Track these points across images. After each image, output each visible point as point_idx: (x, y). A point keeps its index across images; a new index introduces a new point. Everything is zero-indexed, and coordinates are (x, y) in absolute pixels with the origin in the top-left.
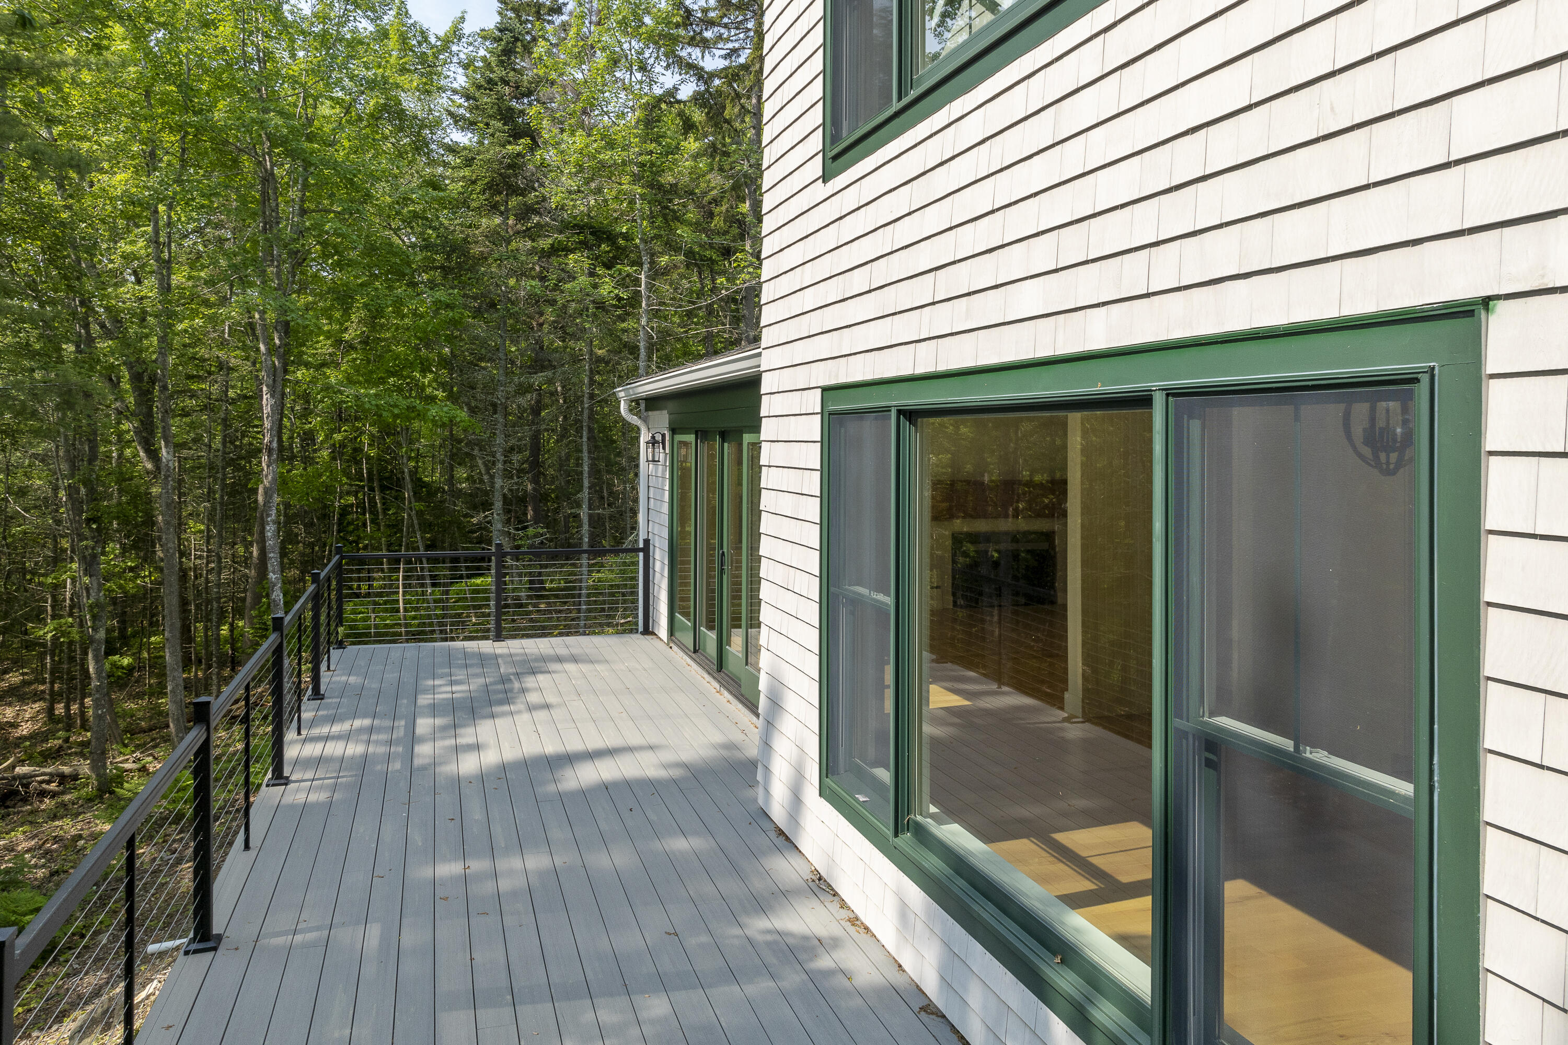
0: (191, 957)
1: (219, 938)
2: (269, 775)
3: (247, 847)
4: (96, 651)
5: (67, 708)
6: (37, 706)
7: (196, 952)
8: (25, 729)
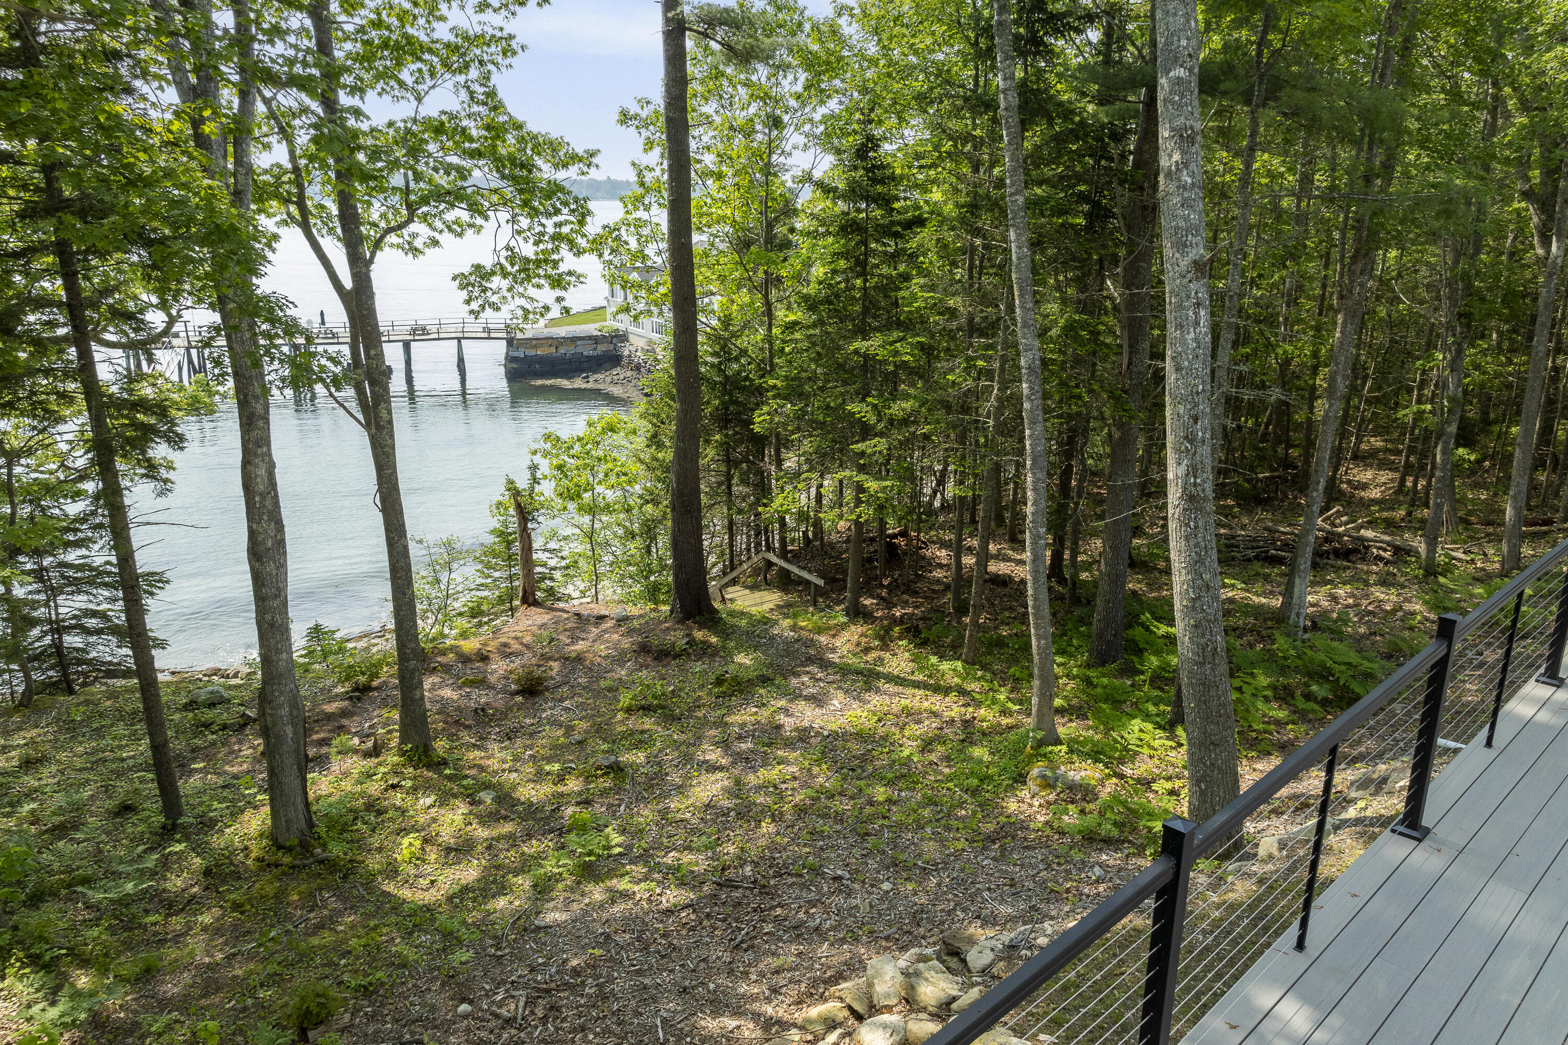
0: (1396, 836)
1: (1427, 831)
2: (1542, 670)
3: (1489, 744)
4: (1446, 443)
5: (1415, 484)
6: (1391, 475)
7: (1401, 834)
8: (1375, 493)
